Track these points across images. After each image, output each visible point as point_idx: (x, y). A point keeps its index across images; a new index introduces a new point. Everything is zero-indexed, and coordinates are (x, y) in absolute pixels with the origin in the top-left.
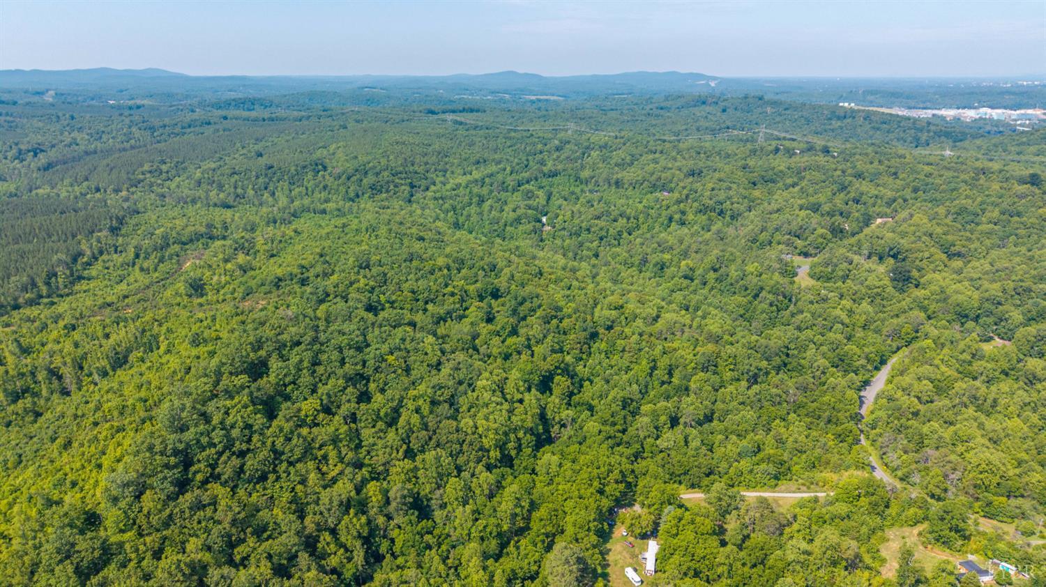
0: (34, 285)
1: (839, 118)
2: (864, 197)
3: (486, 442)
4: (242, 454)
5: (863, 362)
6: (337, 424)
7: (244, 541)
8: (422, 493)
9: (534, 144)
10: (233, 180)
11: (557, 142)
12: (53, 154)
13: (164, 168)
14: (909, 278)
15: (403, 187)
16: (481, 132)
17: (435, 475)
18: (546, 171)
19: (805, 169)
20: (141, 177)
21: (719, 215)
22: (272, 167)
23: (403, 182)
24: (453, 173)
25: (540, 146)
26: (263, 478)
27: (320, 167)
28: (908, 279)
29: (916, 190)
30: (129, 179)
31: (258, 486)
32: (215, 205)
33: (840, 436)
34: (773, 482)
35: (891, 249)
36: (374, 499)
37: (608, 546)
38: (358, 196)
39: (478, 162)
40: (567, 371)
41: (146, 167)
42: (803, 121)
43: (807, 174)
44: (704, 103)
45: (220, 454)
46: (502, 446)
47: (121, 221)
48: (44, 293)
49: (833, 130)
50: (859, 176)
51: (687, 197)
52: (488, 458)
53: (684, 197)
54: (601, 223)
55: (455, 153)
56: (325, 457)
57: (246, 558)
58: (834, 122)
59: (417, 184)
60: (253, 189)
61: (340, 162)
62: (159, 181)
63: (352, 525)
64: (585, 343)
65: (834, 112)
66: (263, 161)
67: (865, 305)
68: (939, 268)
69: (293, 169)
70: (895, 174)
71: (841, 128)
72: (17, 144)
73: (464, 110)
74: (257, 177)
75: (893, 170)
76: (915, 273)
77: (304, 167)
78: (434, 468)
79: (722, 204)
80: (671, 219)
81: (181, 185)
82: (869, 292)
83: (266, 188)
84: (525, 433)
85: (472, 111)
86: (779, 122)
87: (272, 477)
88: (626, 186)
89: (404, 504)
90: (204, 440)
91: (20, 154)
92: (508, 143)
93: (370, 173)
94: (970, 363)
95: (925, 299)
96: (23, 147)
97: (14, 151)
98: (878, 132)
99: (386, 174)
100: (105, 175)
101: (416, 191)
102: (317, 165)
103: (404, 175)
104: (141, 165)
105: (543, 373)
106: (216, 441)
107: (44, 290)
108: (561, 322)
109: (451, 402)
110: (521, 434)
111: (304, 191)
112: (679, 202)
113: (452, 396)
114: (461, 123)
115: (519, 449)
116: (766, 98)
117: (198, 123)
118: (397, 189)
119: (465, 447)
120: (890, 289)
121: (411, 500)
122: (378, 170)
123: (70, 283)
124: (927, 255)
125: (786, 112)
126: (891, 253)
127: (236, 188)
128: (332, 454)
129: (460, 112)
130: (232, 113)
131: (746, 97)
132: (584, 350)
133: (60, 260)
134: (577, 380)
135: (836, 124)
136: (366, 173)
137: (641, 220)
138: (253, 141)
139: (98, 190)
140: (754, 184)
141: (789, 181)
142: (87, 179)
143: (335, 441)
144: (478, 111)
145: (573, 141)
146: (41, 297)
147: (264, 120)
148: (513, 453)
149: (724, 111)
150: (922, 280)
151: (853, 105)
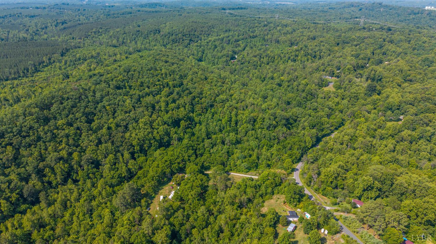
0: (18, 72)
1: (415, 14)
2: (388, 51)
3: (134, 143)
4: (24, 137)
5: (328, 126)
6: (71, 131)
7: (10, 167)
8: (98, 159)
9: (254, 23)
10: (123, 36)
11: (266, 23)
12: (69, 24)
13: (100, 31)
14: (375, 89)
15: (186, 41)
16: (234, 18)
17: (105, 153)
18: (251, 35)
19: (367, 37)
20: (90, 34)
21: (314, 58)
22: (139, 31)
23: (187, 39)
24: (212, 35)
25: (256, 25)
26: (30, 145)
27: (157, 31)
29: (414, 49)
30: (85, 34)
31: (28, 149)
32: (110, 46)
33: (290, 155)
34: (247, 170)
35: (379, 76)
36: (75, 159)
38: (167, 44)
39: (226, 31)
40: (191, 119)
41: (94, 30)
43: (366, 40)
44: (353, 6)
45: (15, 136)
46: (141, 146)
47: (67, 50)
49: (409, 20)
50: (391, 42)
52: (134, 149)
53: (300, 49)
54: (255, 59)
55: (217, 27)
56: (61, 141)
57: (9, 173)
58: (411, 16)
59: (193, 39)
60: (130, 40)
61: (166, 30)
62: (97, 36)
63: (60, 167)
64: (205, 108)
65: (413, 11)
66: (138, 29)
67: (345, 101)
68: (394, 86)
69: (146, 32)
70: (410, 41)
71: (414, 19)
72: (57, 20)
73: (238, 8)
74: (133, 35)
75: (409, 39)
76: (378, 88)
77: (151, 31)
78: (104, 150)
79: (316, 53)
80: (289, 58)
81: (104, 38)
82: (351, 95)
83: (135, 39)
84: (155, 141)
85: (242, 8)
86: (384, 16)
87: (33, 146)
88: (281, 43)
89: (89, 162)
90: (9, 130)
91: (57, 24)
92: (243, 23)
93: (174, 34)
94: (376, 130)
95: (377, 100)
97: (55, 23)
98: (432, 21)
99: (180, 35)
100: (78, 33)
101: (192, 43)
102: (156, 31)
103: (187, 36)
104: (92, 29)
105: (176, 119)
106: (14, 131)
107: (22, 74)
108: (201, 99)
109: (126, 127)
110: (152, 142)
111: (148, 42)
112: (297, 51)
113: (127, 124)
114: (232, 14)
115: (149, 147)
116: (383, 4)
117: (127, 13)
118: (183, 42)
119: (123, 144)
120: (363, 95)
121: (91, 161)
122: (177, 33)
123: (33, 73)
124: (391, 80)
125: (390, 11)
126: (379, 78)
127: (124, 39)
128: (64, 140)
130: (141, 9)
131: (374, 4)
132: (204, 112)
134: (193, 123)
135: (412, 17)
136: (172, 35)
137: (276, 58)
138: (141, 21)
139: (73, 38)
140: (338, 44)
141: (355, 43)
142: (71, 34)
143: (67, 136)
144: (244, 9)
145: (274, 22)
146: (20, 77)
147: (153, 12)
148: (146, 148)
149: (360, 10)
150: (382, 92)
151: (433, 7)
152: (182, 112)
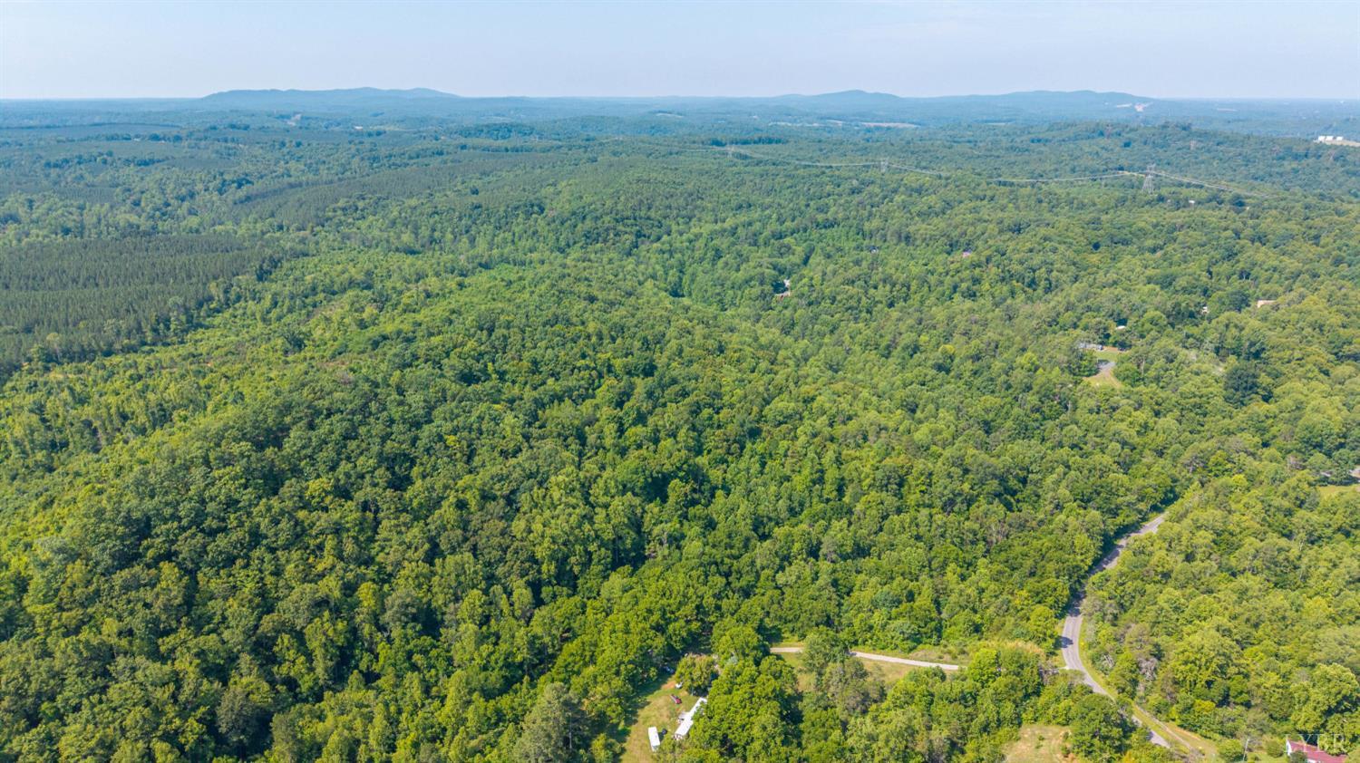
0: (139, 329)
1: (1296, 157)
2: (1257, 268)
3: (540, 552)
4: (212, 533)
5: (1132, 498)
6: (349, 513)
7: (174, 631)
8: (434, 604)
9: (821, 185)
10: (432, 221)
11: (855, 182)
12: (258, 186)
13: (361, 204)
14: (1254, 385)
15: (626, 236)
16: (757, 169)
17: (454, 584)
18: (820, 220)
19: (1182, 226)
20: (331, 214)
21: (1029, 286)
22: (480, 207)
23: (628, 230)
24: (700, 220)
25: (829, 188)
26: (230, 561)
27: (536, 209)
28: (1253, 387)
29: (1338, 262)
30: (317, 216)
31: (222, 572)
32: (397, 250)
33: (1038, 594)
34: (910, 644)
35: (1252, 344)
36: (365, 604)
37: (649, 698)
38: (568, 246)
39: (740, 207)
40: (696, 476)
41: (341, 203)
42: (1240, 161)
43: (1180, 235)
44: (1102, 134)
45: (184, 529)
46: (562, 561)
47: (275, 263)
48: (149, 340)
49: (1281, 175)
50: (1261, 239)
51: (988, 260)
52: (539, 572)
53: (983, 259)
54: (852, 290)
55: (711, 196)
56: (320, 547)
57: (173, 650)
58: (1286, 163)
59: (646, 232)
60: (453, 233)
61: (560, 205)
62: (350, 220)
63: (322, 632)
64: (735, 441)
65: (1290, 148)
66: (474, 199)
67: (1168, 421)
68: (1310, 375)
69: (502, 209)
70: (1317, 237)
71: (1295, 171)
72: (222, 174)
73: (760, 141)
74: (460, 219)
75: (1313, 232)
76: (1264, 379)
77: (517, 208)
78: (453, 576)
79: (1034, 271)
80: (955, 288)
81: (373, 226)
82: (1183, 402)
83: (467, 232)
84: (599, 547)
85: (770, 141)
86: (1203, 162)
87: (239, 562)
88: (918, 242)
89: (406, 615)
90: (168, 511)
91: (223, 185)
92: (788, 184)
93: (589, 217)
94: (1289, 513)
95: (1267, 417)
96: (227, 177)
97: (218, 181)
98: (1353, 178)
99: (607, 219)
100: (293, 211)
101: (643, 243)
102: (532, 206)
103: (629, 222)
104: (336, 201)
105: (655, 475)
106: (182, 514)
107: (149, 337)
108: (718, 413)
109: (510, 500)
110: (592, 548)
111: (510, 238)
112: (975, 266)
113: (513, 492)
114: (746, 157)
115: (586, 564)
116: (1194, 128)
117: (429, 153)
118: (617, 239)
119: (508, 556)
120: (1219, 401)
121: (414, 610)
122: (598, 214)
123: (182, 331)
124: (1297, 354)
125: (1220, 148)
126: (1253, 350)
127: (434, 230)
128: (330, 543)
129: (755, 142)
130: (470, 141)
131: (1165, 127)
132: (732, 450)
133: (175, 304)
134: (706, 487)
135: (1289, 165)
136: (584, 218)
137: (913, 288)
138: (478, 175)
139: (281, 228)
140: (1096, 246)
141: (1149, 243)
142: (272, 215)
143: (338, 530)
144: (778, 142)
145: (879, 181)
146: (145, 344)
147: (507, 150)
148: (576, 569)
149: (1127, 145)
150: (1277, 391)
151: (1340, 138)
152: (669, 455)
